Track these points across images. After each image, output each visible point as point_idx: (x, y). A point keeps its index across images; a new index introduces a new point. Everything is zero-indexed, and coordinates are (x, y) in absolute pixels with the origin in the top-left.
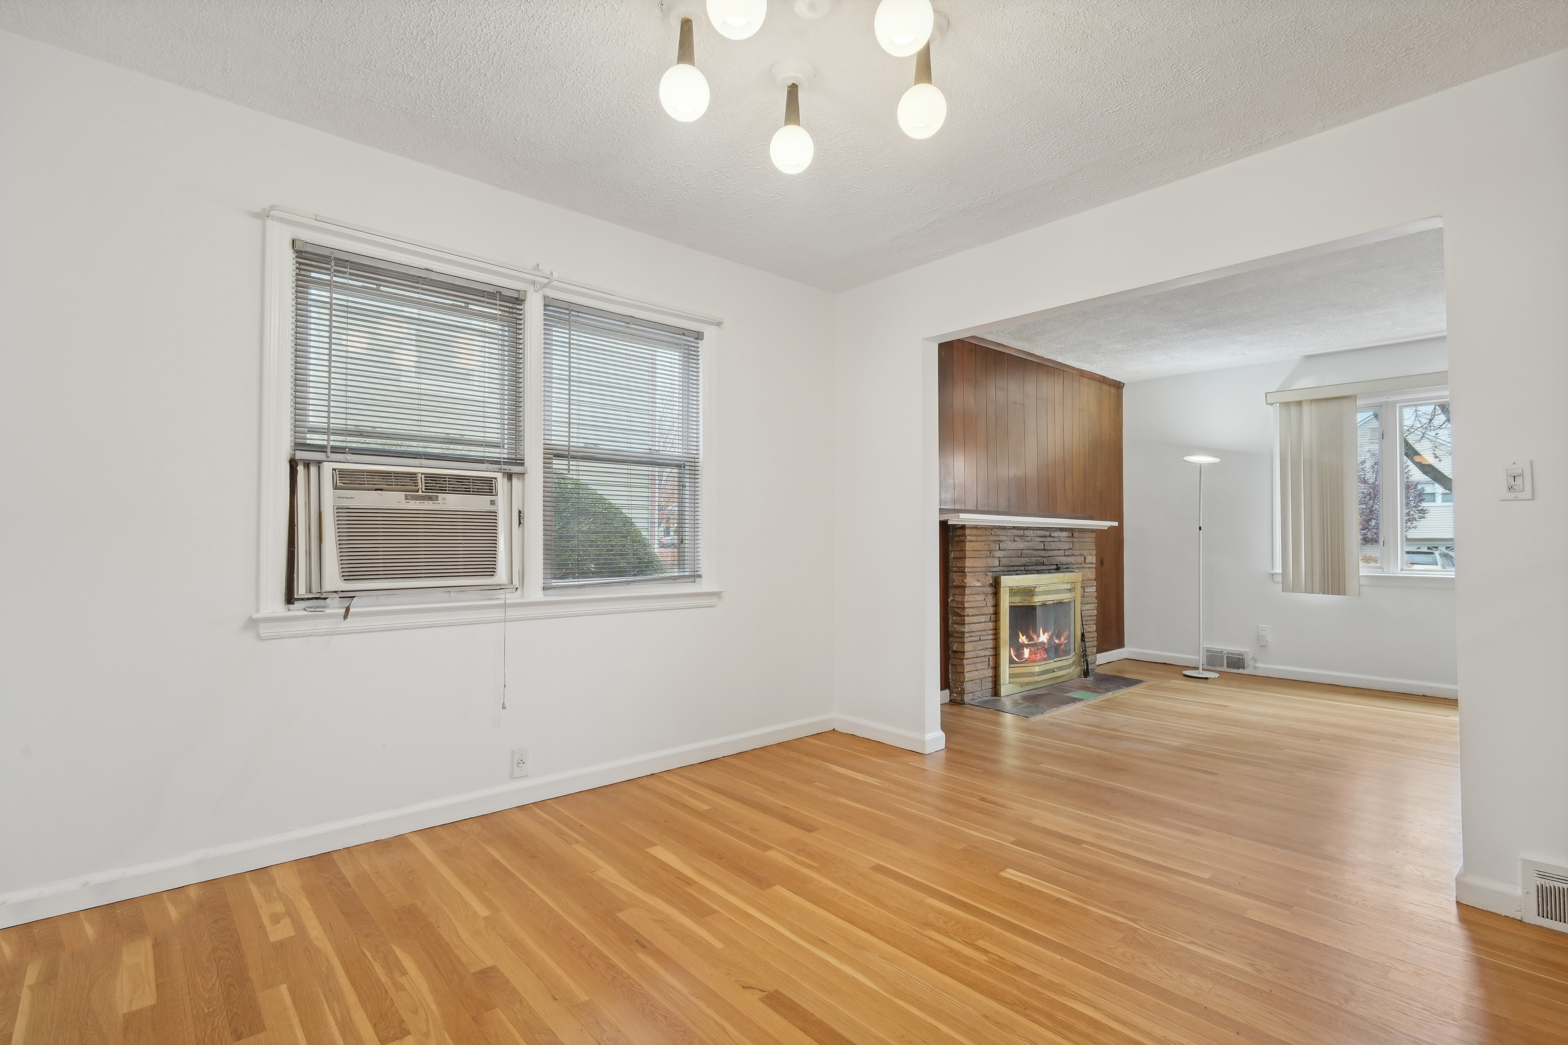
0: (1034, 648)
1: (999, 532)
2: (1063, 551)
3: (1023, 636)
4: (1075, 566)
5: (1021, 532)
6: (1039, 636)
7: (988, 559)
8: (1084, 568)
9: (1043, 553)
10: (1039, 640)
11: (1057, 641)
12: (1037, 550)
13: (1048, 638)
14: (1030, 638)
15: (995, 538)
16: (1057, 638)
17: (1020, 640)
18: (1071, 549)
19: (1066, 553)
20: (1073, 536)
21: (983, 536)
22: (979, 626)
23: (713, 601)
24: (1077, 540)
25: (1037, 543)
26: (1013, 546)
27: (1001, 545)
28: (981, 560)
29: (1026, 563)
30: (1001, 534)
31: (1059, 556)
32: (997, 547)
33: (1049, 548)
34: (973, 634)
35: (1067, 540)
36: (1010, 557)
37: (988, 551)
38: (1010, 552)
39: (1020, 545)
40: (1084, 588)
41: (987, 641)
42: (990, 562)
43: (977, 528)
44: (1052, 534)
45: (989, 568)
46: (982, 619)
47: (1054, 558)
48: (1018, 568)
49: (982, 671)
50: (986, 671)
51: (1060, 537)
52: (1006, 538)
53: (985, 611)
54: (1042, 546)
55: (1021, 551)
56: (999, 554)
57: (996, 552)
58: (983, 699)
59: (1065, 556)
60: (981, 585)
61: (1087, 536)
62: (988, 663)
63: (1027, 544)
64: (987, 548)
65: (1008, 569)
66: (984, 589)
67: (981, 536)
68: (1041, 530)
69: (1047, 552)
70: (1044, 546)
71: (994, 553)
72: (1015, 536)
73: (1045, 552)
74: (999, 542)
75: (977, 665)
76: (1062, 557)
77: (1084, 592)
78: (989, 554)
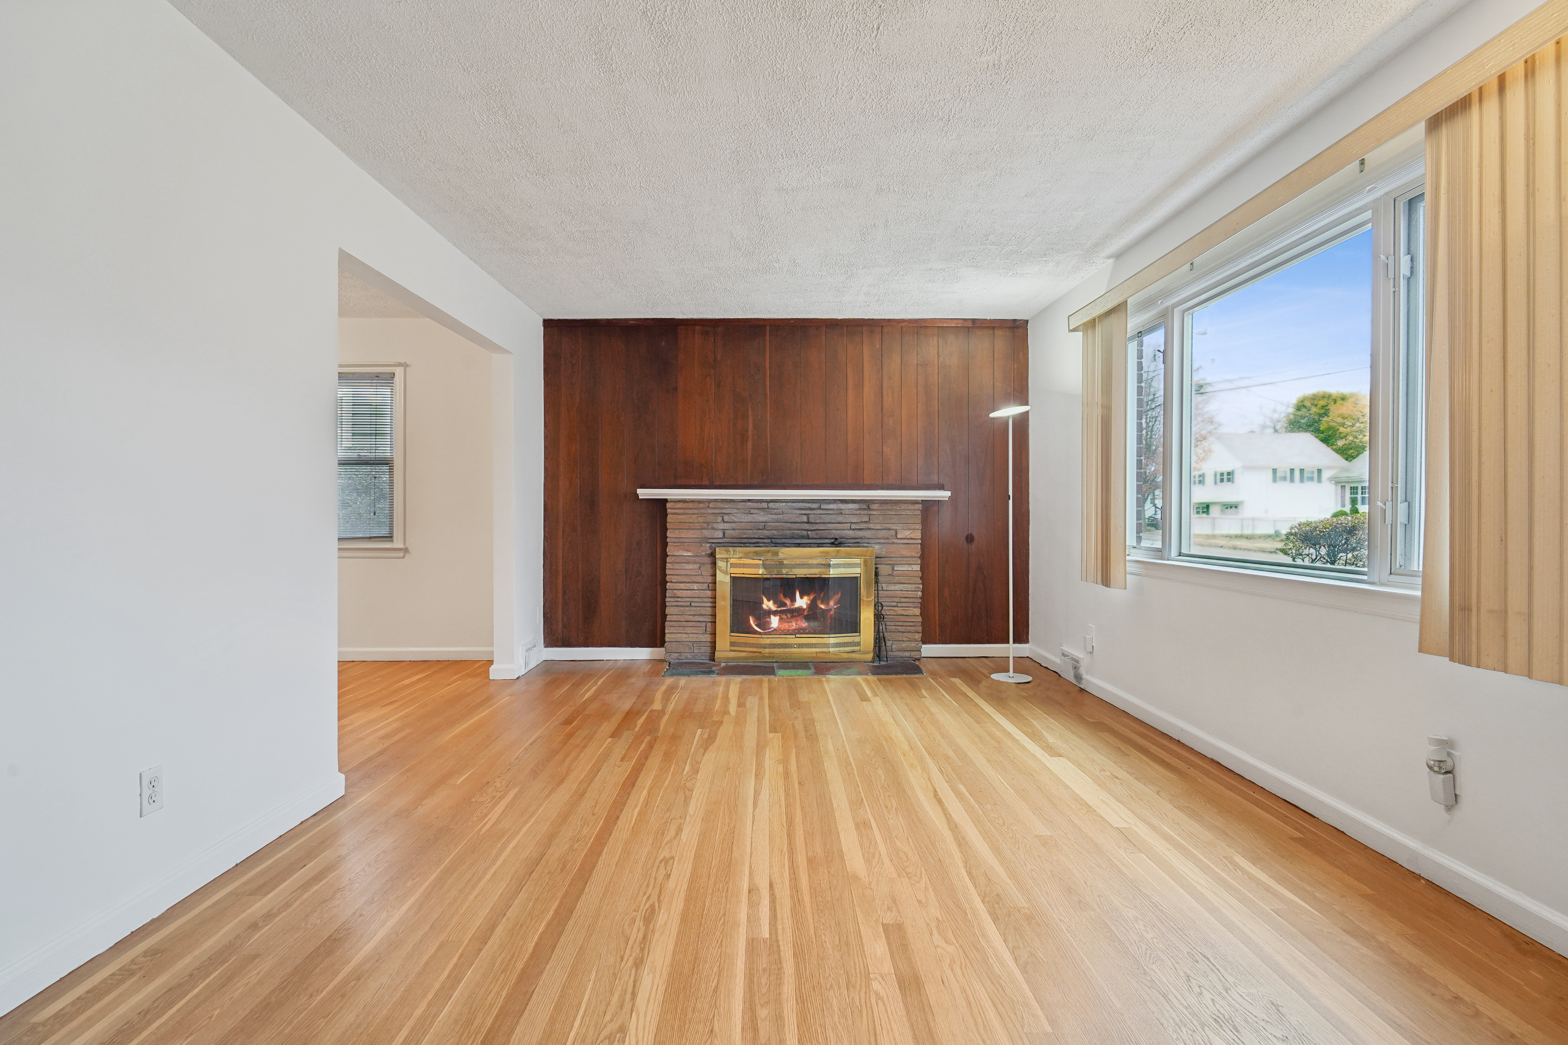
0: (787, 615)
1: (720, 505)
2: (849, 524)
3: (769, 602)
4: (872, 541)
5: (765, 505)
6: (794, 601)
7: (703, 531)
8: (893, 543)
9: (807, 526)
10: (794, 605)
12: (796, 523)
14: (780, 604)
15: (717, 511)
17: (764, 606)
18: (866, 522)
19: (853, 526)
20: (869, 508)
21: (694, 509)
22: (689, 593)
23: (401, 554)
24: (879, 513)
25: (794, 516)
26: (749, 518)
27: (726, 518)
28: (692, 532)
29: (774, 535)
30: (727, 507)
31: (840, 530)
32: (719, 519)
33: (818, 521)
34: (679, 599)
35: (858, 512)
36: (744, 529)
37: (704, 523)
38: (742, 524)
39: (761, 517)
40: (893, 566)
41: (702, 608)
42: (707, 533)
43: (684, 501)
44: (823, 506)
45: (706, 540)
46: (695, 586)
47: (830, 531)
48: (758, 540)
49: (695, 635)
50: (701, 636)
51: (841, 509)
52: (736, 511)
53: (700, 579)
54: (805, 519)
55: (763, 524)
56: (722, 526)
57: (717, 524)
58: (691, 661)
59: (853, 529)
60: (693, 554)
61: (903, 508)
62: (704, 628)
63: (774, 516)
64: (702, 521)
65: (740, 541)
66: (697, 559)
67: (691, 509)
68: (802, 502)
69: (814, 525)
70: (808, 518)
71: (715, 525)
72: (752, 509)
73: (811, 525)
74: (723, 515)
75: (686, 628)
76: (846, 531)
77: (893, 569)
78: (707, 527)
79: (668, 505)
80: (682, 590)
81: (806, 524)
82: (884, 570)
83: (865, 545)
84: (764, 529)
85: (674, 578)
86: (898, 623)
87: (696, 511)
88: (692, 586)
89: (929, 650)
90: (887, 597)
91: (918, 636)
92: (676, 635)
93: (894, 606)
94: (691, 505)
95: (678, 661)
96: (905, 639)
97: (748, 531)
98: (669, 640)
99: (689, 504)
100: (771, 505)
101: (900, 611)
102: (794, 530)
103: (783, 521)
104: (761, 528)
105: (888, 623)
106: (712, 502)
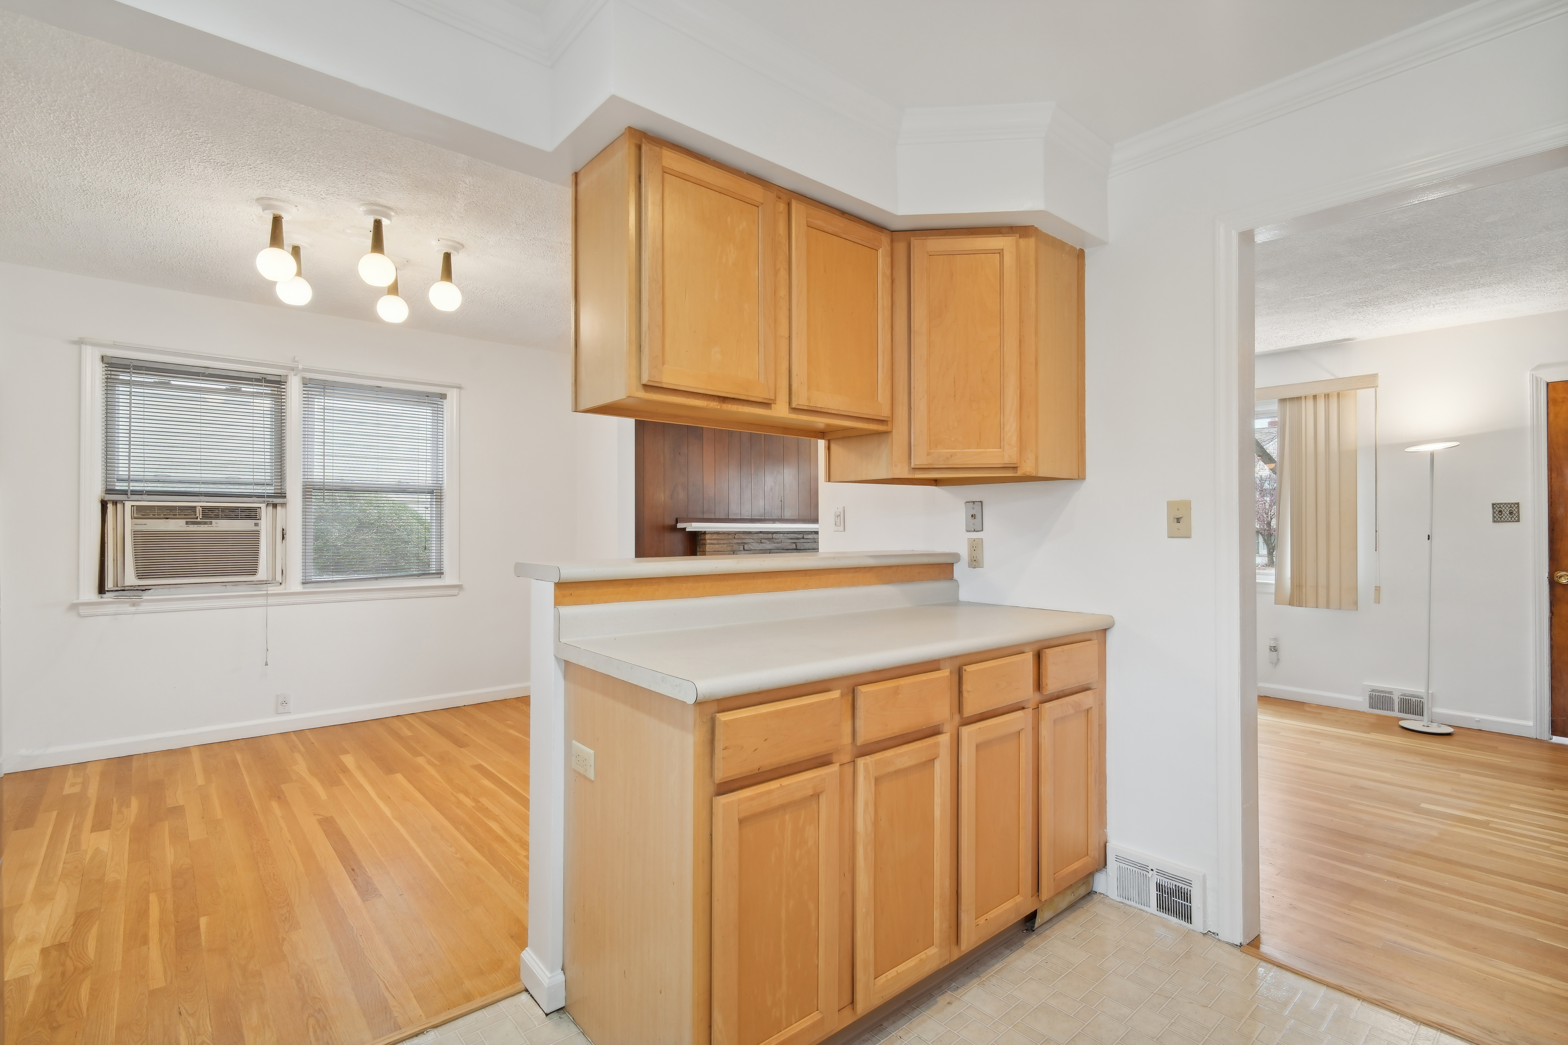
1: (742, 536)
15: (739, 541)
21: (725, 539)
23: (455, 591)
26: (761, 547)
27: (745, 547)
32: (742, 548)
33: (802, 548)
37: (731, 551)
39: (767, 546)
43: (718, 533)
51: (814, 539)
52: (752, 541)
63: (776, 545)
64: (730, 550)
67: (722, 539)
68: (792, 533)
70: (796, 546)
72: (762, 539)
74: (744, 544)
79: (707, 537)
87: (727, 541)
94: (722, 537)
99: (721, 535)
106: (737, 533)
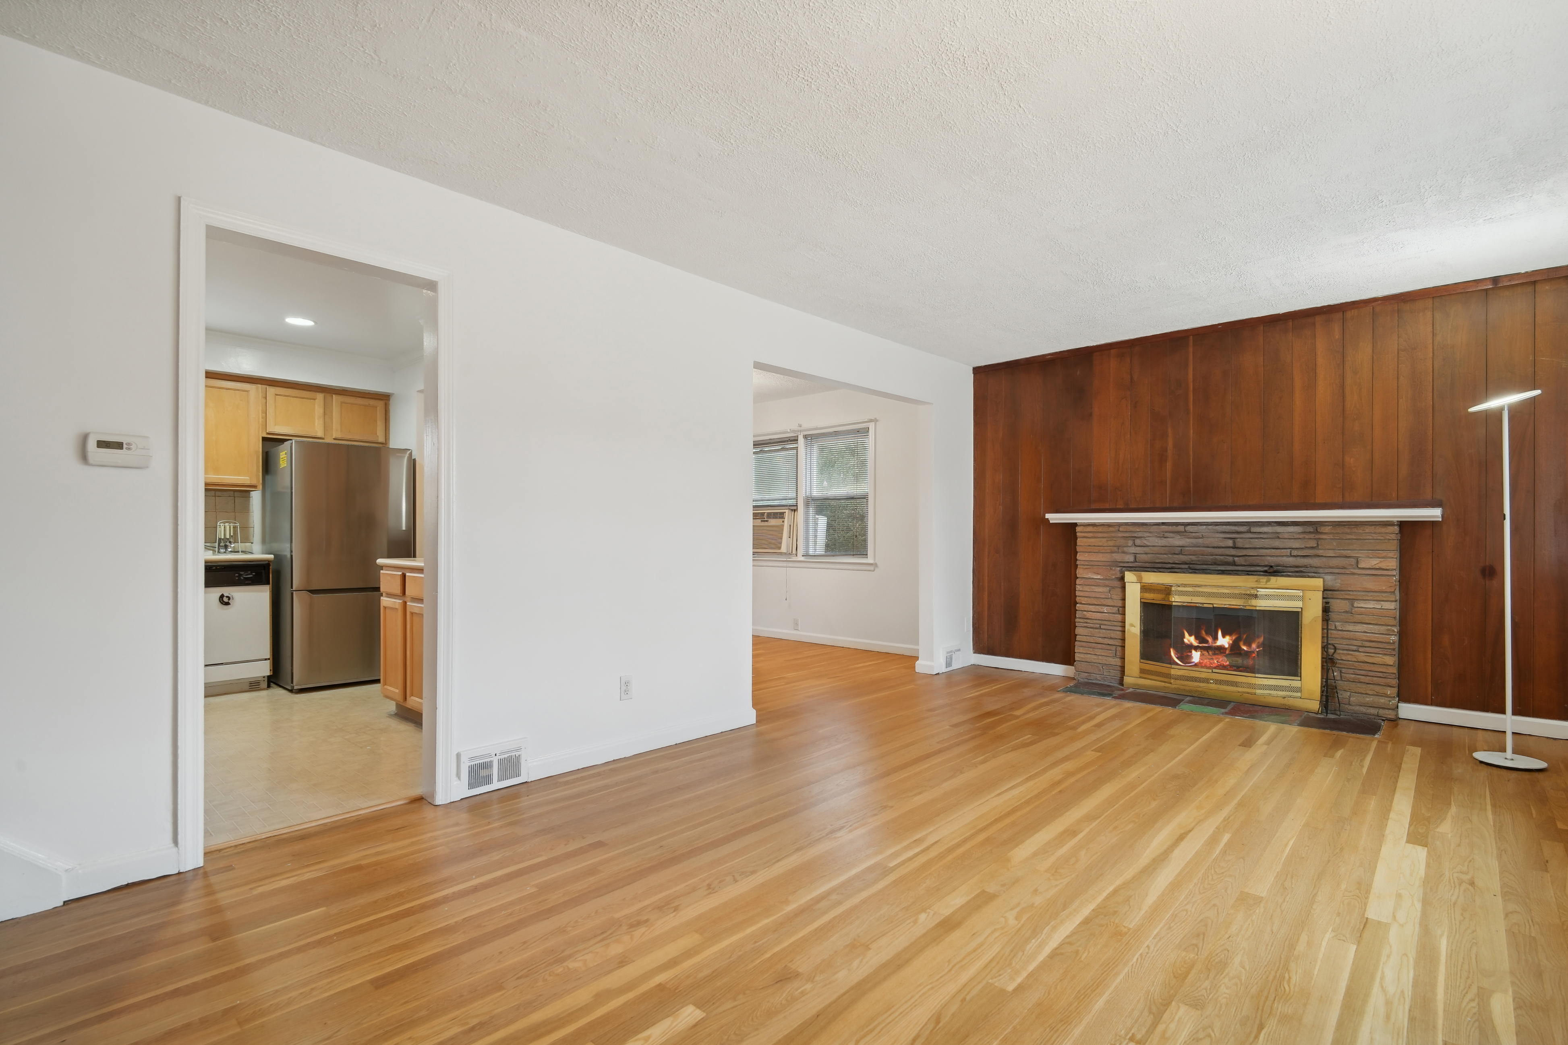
0: (1208, 652)
1: (1130, 529)
2: (1289, 550)
3: (1190, 635)
4: (1321, 570)
5: (1181, 528)
6: (1215, 638)
7: (1113, 555)
8: (1354, 574)
9: (1233, 552)
10: (1216, 643)
11: (1245, 648)
12: (1219, 547)
13: (1231, 642)
14: (1202, 640)
15: (1127, 535)
16: (1244, 644)
17: (1185, 640)
18: (1312, 548)
19: (1295, 553)
20: (1317, 532)
21: (1104, 532)
22: (1098, 616)
23: (872, 568)
24: (1331, 536)
25: (1216, 539)
26: (1163, 542)
27: (1138, 542)
28: (1101, 555)
29: (1192, 561)
30: (1138, 530)
31: (1277, 556)
32: (1130, 543)
33: (1247, 546)
34: (1089, 621)
35: (1301, 536)
36: (1158, 554)
37: (1115, 546)
38: (1155, 549)
39: (1178, 541)
40: (1352, 601)
41: (1112, 632)
42: (1118, 557)
43: (1093, 525)
44: (1254, 529)
45: (1115, 563)
46: (1105, 609)
47: (1263, 558)
48: (1174, 565)
49: (1105, 658)
50: (1110, 659)
51: (1278, 533)
52: (1148, 534)
53: (1109, 602)
54: (1230, 543)
55: (1180, 548)
56: (1133, 550)
57: (1128, 548)
58: (1100, 682)
59: (1294, 556)
60: (1102, 577)
61: (1367, 531)
62: (1114, 652)
63: (1191, 540)
64: (1112, 544)
65: (1153, 565)
66: (1107, 582)
67: (1101, 532)
68: (1226, 525)
69: (1242, 550)
70: (1234, 543)
71: (1125, 549)
72: (1166, 532)
73: (1238, 550)
74: (1134, 539)
75: (1096, 650)
76: (1285, 558)
77: (1353, 606)
78: (1117, 550)
79: (1078, 529)
80: (1091, 611)
81: (1231, 549)
82: (1338, 605)
83: (1310, 574)
84: (1180, 553)
85: (1084, 600)
86: (1359, 672)
87: (1105, 535)
88: (1102, 608)
89: (1409, 711)
90: (1342, 638)
91: (1392, 692)
92: (1086, 655)
93: (1353, 651)
94: (1100, 529)
95: (1086, 680)
96: (1371, 693)
97: (1162, 556)
98: (1078, 659)
99: (1099, 527)
100: (1189, 528)
101: (1362, 657)
102: (1217, 555)
103: (1203, 545)
104: (1176, 552)
105: (1344, 670)
106: (1122, 525)
